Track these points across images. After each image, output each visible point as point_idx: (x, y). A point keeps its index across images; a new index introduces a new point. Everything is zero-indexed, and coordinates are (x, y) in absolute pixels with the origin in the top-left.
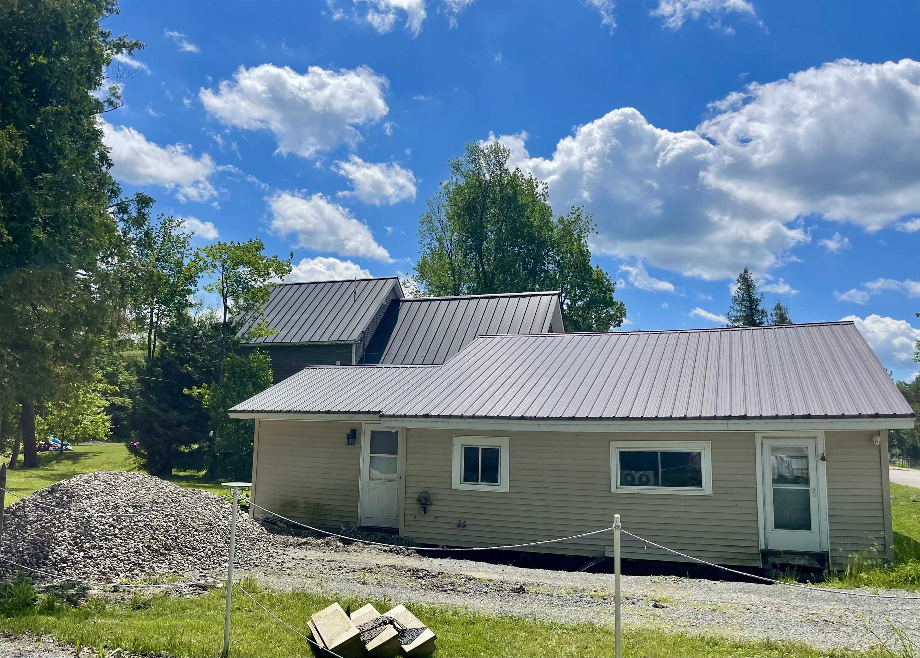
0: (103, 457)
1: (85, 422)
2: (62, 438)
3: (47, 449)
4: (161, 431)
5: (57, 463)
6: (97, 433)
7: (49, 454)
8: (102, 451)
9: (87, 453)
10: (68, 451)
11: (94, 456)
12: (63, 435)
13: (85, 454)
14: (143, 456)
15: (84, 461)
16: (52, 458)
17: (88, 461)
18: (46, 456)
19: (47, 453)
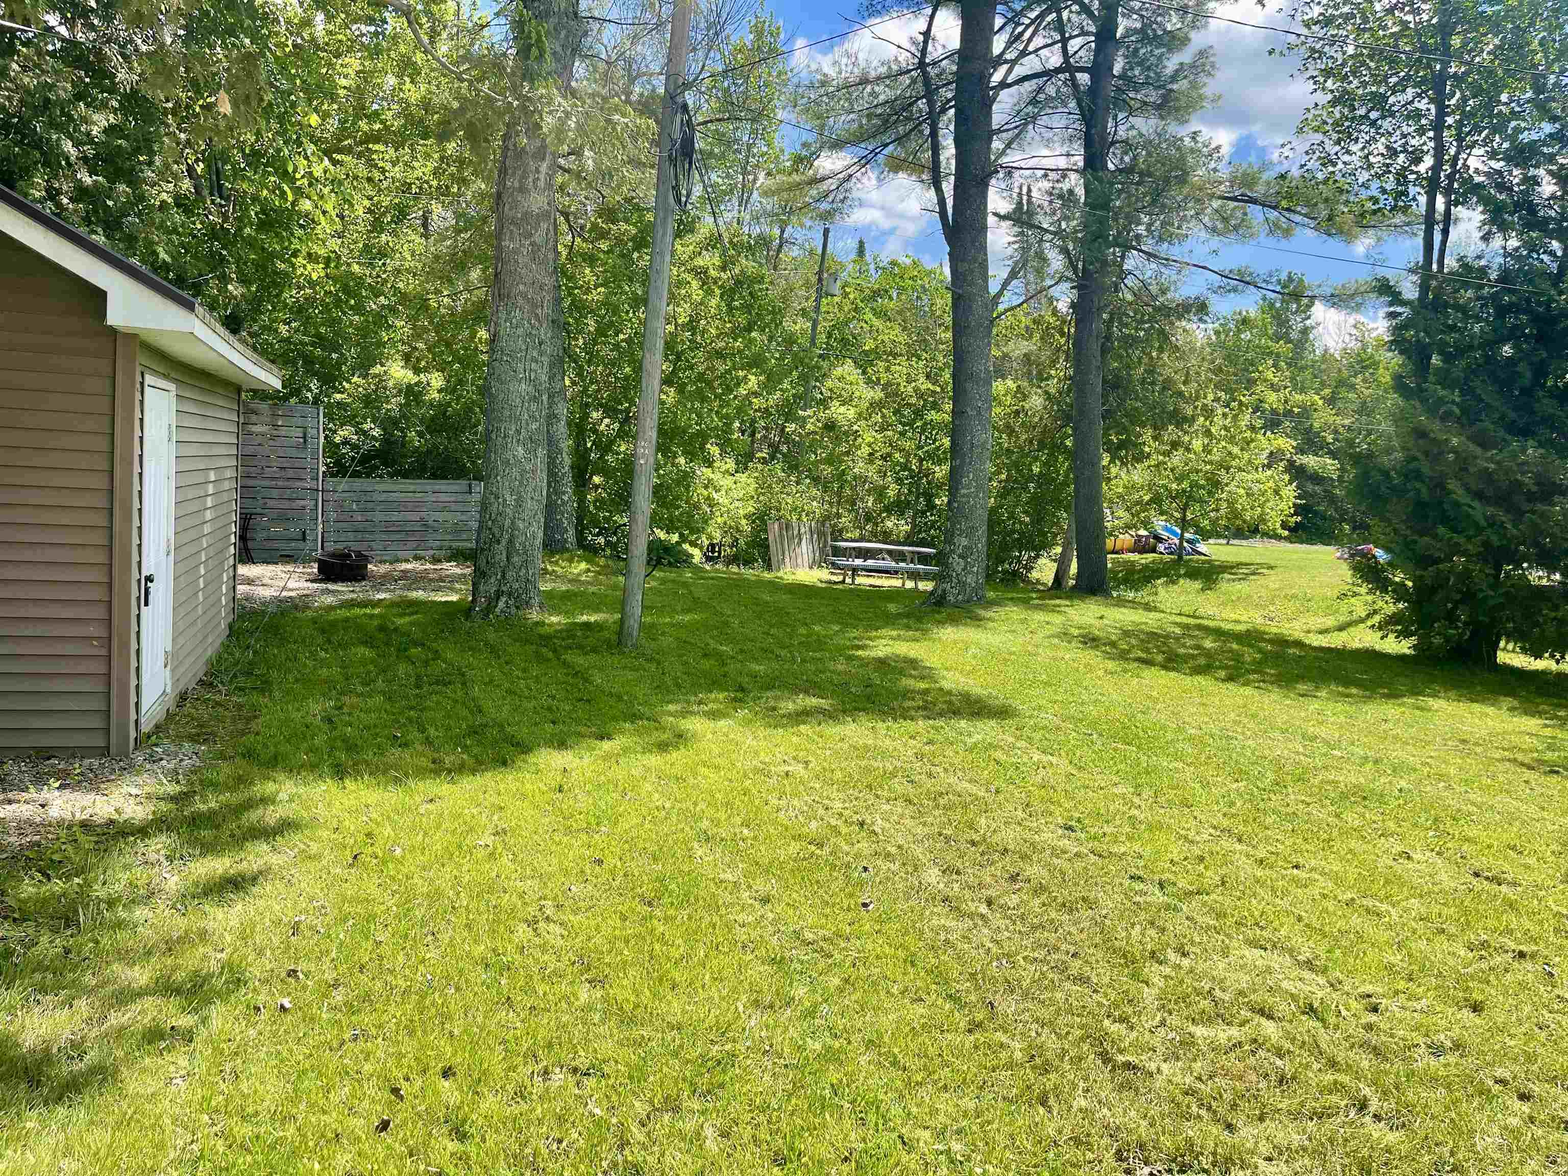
0: (1272, 581)
1: (1232, 487)
2: (1184, 524)
3: (1154, 550)
4: (1479, 511)
5: (1166, 584)
6: (1262, 519)
7: (1153, 562)
8: (1272, 563)
9: (1239, 565)
10: (1197, 557)
11: (1254, 574)
12: (1184, 519)
13: (1232, 567)
14: (1400, 593)
15: (1227, 586)
16: (1157, 570)
17: (1238, 586)
18: (1146, 567)
19: (1150, 557)
